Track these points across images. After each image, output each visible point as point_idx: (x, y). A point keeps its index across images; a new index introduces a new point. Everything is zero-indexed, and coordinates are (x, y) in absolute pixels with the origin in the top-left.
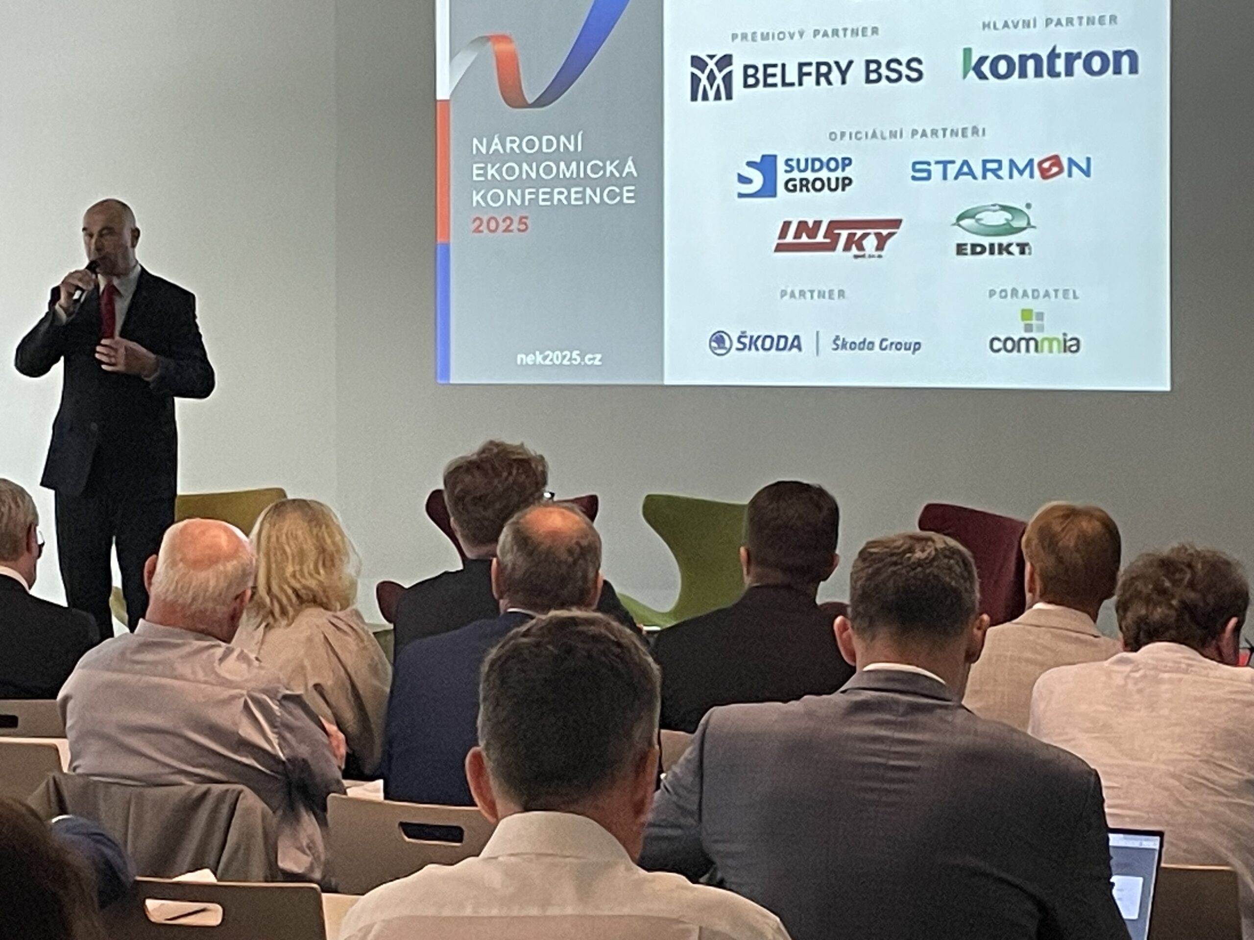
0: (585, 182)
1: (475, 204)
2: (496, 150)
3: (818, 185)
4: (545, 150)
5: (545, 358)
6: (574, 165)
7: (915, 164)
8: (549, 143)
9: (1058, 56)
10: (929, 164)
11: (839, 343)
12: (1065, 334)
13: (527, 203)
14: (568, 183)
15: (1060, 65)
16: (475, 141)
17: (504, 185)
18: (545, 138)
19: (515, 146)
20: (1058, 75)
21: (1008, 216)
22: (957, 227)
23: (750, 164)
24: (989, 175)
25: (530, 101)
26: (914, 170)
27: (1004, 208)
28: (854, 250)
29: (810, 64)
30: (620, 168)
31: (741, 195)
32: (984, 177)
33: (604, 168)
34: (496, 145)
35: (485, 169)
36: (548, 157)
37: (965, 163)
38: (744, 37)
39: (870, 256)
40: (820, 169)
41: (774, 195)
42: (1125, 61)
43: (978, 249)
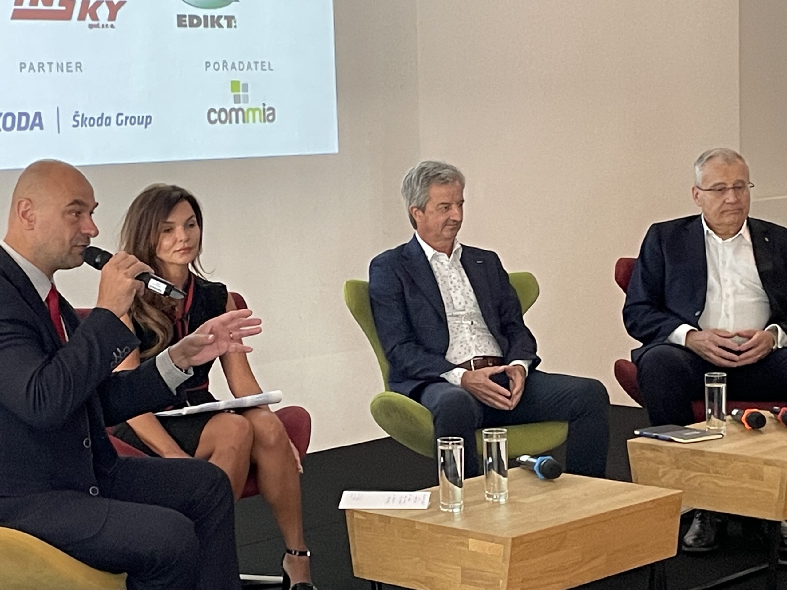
28: (88, 20)
39: (104, 26)
43: (195, 21)
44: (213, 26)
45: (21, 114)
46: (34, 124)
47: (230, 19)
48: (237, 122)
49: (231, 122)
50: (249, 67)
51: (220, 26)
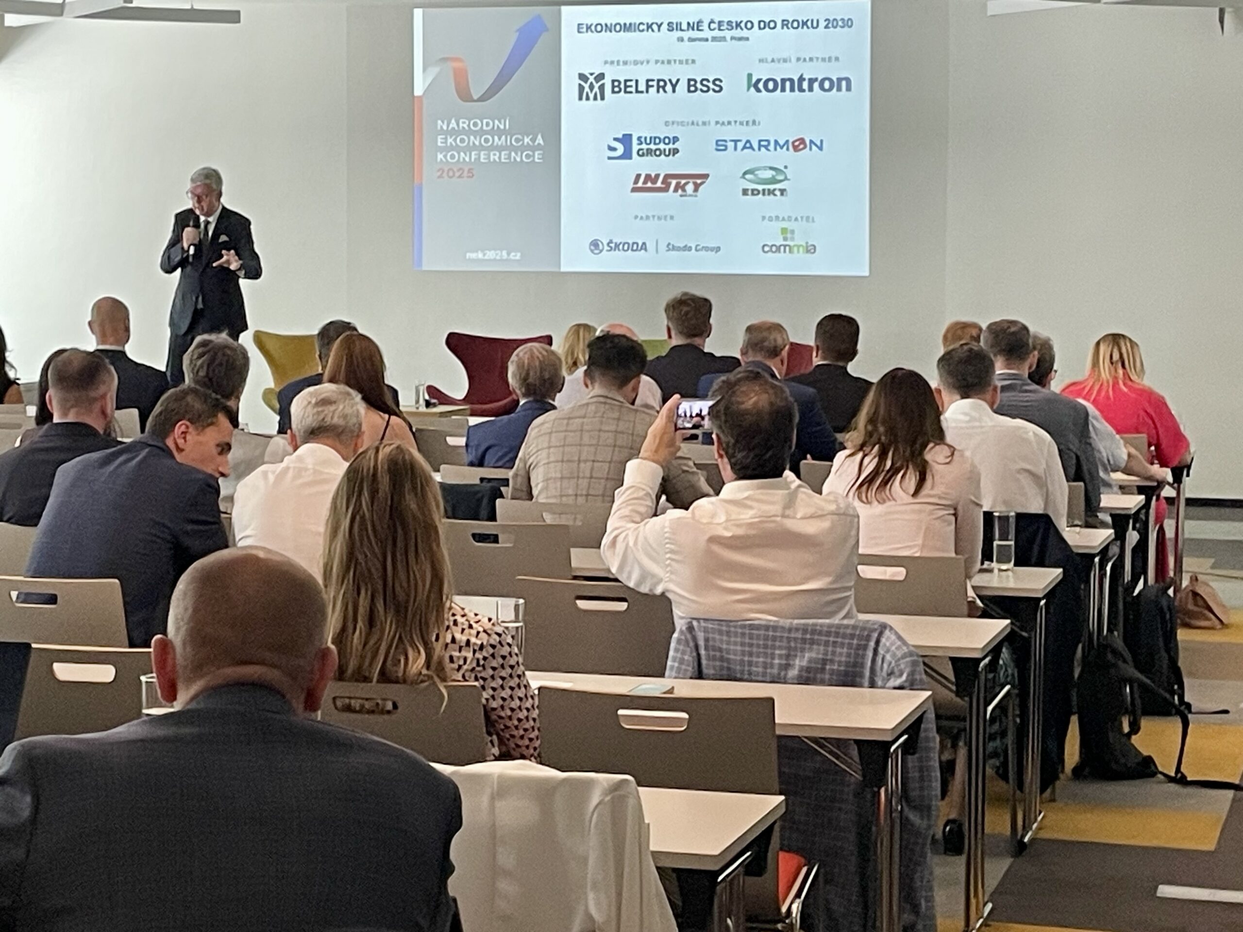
0: (511, 148)
1: (439, 160)
2: (453, 128)
3: (658, 153)
4: (485, 128)
5: (484, 255)
6: (503, 137)
7: (717, 141)
8: (488, 124)
9: (804, 79)
10: (725, 141)
11: (671, 247)
12: (807, 243)
13: (473, 160)
14: (500, 149)
15: (805, 85)
16: (440, 122)
17: (458, 149)
18: (485, 121)
19: (465, 126)
20: (804, 91)
21: (774, 173)
22: (743, 180)
23: (615, 139)
24: (763, 149)
25: (475, 98)
26: (717, 144)
27: (771, 168)
28: (680, 191)
29: (653, 80)
30: (533, 140)
31: (610, 158)
32: (759, 149)
33: (523, 140)
34: (453, 124)
35: (446, 139)
36: (487, 132)
37: (748, 141)
38: (612, 63)
39: (690, 196)
40: (659, 144)
41: (630, 158)
42: (844, 83)
43: (756, 192)
44: (769, 194)
45: (634, 243)
46: (641, 249)
47: (782, 192)
48: (785, 251)
49: (780, 252)
50: (796, 219)
51: (775, 195)
